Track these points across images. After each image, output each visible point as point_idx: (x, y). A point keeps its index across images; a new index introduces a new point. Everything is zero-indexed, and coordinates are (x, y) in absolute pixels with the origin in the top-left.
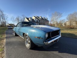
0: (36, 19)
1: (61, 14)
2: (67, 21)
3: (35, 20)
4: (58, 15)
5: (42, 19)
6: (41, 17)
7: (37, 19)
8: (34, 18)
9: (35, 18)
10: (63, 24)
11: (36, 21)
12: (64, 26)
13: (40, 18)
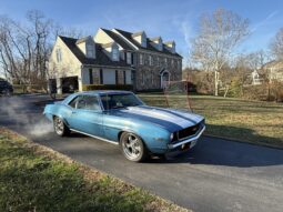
0: (114, 47)
1: (247, 22)
2: (273, 58)
3: (109, 50)
4: (227, 29)
5: (149, 45)
6: (143, 35)
7: (121, 48)
8: (102, 39)
9: (111, 40)
10: (254, 74)
11: (115, 58)
12: (256, 83)
13: (139, 39)
